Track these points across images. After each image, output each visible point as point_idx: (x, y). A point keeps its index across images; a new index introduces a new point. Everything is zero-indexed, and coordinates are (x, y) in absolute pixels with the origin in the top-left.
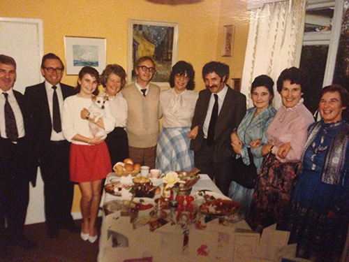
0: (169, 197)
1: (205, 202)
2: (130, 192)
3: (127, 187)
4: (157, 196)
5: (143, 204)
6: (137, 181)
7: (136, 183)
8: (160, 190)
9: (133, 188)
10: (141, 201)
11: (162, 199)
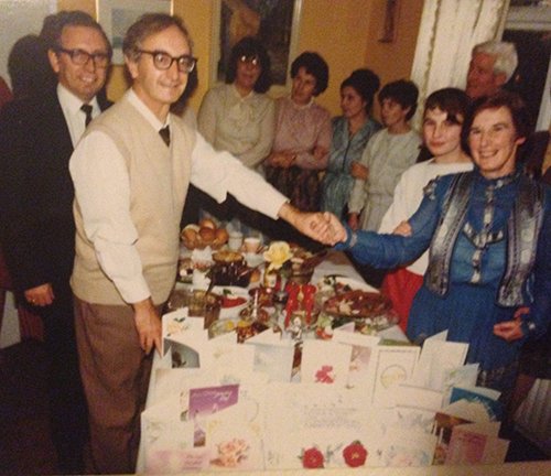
0: (273, 286)
1: (334, 294)
3: (202, 269)
4: (254, 284)
5: (229, 297)
6: (220, 258)
7: (217, 262)
8: (259, 273)
10: (226, 292)
11: (262, 289)
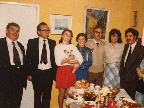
0: (103, 101)
1: (123, 104)
2: (82, 97)
3: (81, 95)
4: (97, 100)
6: (86, 92)
9: (84, 96)
10: (88, 103)
11: (100, 102)
